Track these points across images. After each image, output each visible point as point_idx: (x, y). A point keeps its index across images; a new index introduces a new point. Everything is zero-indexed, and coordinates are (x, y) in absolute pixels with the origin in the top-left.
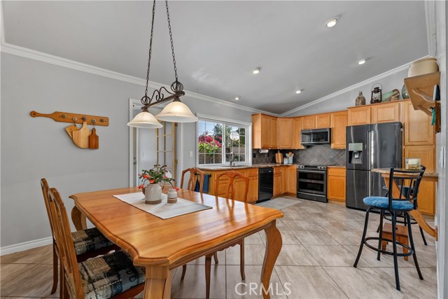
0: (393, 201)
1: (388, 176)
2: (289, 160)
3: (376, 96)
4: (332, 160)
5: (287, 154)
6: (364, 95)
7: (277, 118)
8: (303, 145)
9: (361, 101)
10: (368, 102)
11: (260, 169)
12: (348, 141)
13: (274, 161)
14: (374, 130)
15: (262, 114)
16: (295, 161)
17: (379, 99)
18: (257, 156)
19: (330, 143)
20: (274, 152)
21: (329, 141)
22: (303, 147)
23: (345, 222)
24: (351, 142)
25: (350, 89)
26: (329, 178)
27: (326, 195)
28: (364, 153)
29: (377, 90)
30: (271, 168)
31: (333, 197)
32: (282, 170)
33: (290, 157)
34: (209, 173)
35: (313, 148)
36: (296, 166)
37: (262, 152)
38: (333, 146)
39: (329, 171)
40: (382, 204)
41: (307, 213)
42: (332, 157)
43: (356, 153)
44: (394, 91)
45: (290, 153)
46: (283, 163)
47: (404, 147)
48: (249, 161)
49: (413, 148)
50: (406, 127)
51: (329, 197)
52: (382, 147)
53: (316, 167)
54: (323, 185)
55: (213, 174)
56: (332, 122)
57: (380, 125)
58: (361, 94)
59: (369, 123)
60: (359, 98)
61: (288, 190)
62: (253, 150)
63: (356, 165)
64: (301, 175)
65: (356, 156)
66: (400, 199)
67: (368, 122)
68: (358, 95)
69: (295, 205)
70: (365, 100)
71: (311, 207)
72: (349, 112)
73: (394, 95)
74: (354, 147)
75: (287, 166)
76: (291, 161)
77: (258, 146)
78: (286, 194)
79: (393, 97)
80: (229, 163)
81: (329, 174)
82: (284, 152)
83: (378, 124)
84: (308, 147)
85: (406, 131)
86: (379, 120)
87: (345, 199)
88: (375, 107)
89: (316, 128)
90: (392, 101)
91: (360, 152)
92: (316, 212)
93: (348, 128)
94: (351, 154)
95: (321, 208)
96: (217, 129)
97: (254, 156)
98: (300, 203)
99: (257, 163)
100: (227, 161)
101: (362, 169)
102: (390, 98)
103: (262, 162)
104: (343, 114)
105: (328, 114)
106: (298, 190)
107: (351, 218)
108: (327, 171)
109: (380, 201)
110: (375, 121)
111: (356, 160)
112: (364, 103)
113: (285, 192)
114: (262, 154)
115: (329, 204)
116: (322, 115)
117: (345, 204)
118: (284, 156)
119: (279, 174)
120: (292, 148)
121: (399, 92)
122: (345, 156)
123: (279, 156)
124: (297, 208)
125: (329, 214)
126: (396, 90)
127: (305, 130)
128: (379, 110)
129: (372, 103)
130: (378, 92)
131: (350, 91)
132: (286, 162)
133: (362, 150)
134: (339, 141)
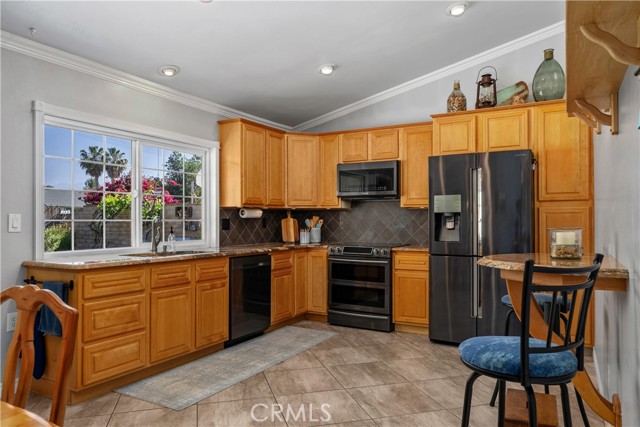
0: (531, 356)
1: (520, 278)
2: (312, 235)
3: (487, 92)
4: (402, 234)
5: (307, 221)
6: (463, 90)
7: (284, 133)
8: (343, 198)
9: (458, 103)
10: (471, 105)
11: (233, 259)
12: (433, 190)
13: (278, 237)
14: (482, 166)
15: (243, 121)
16: (325, 237)
17: (492, 100)
18: (233, 226)
19: (398, 196)
20: (276, 215)
21: (394, 192)
22: (341, 205)
23: (425, 382)
24: (440, 194)
25: (437, 77)
26: (397, 274)
27: (391, 315)
28: (464, 218)
29: (487, 81)
30: (266, 257)
31: (404, 319)
32: (293, 259)
33: (315, 226)
34: (68, 278)
35: (365, 206)
36: (326, 249)
37: (247, 214)
38: (404, 202)
39: (397, 258)
40: (505, 364)
41: (344, 366)
42: (403, 226)
43: (449, 217)
44: (518, 85)
45: (315, 218)
46: (298, 242)
47: (537, 204)
48: (210, 239)
49: (553, 207)
50: (542, 161)
51: (397, 318)
52: (497, 206)
53: (369, 250)
54: (383, 291)
55: (79, 279)
56: (401, 148)
57: (493, 156)
58: (457, 87)
59: (474, 151)
60: (454, 96)
61: (310, 307)
62: (223, 210)
63: (450, 244)
64: (337, 270)
65: (450, 225)
66: (548, 349)
67: (472, 150)
68: (451, 90)
69: (320, 346)
70: (464, 101)
71: (355, 349)
72: (436, 127)
73: (519, 93)
74: (444, 203)
75: (307, 249)
76: (317, 237)
77: (234, 200)
78: (306, 317)
79: (517, 98)
80: (148, 247)
81: (397, 266)
82: (302, 215)
83: (490, 153)
84: (355, 203)
85: (542, 169)
86: (492, 145)
87: (426, 321)
88: (484, 116)
89: (370, 160)
90: (515, 104)
91: (456, 215)
92: (365, 360)
93: (433, 161)
94: (439, 219)
95: (378, 346)
96: (174, 163)
97: (225, 225)
98: (331, 339)
99: (234, 242)
100: (146, 238)
101: (461, 254)
102: (512, 99)
103: (245, 241)
104: (421, 129)
105: (393, 128)
106: (330, 306)
107: (438, 370)
108: (391, 260)
109: (499, 355)
110: (484, 148)
111: (450, 233)
112: (463, 106)
113: (303, 310)
114: (247, 219)
115: (395, 336)
116: (381, 131)
117: (427, 332)
118: (302, 226)
119: (286, 269)
120: (319, 207)
121: (527, 88)
122: (427, 226)
123: (289, 225)
124: (322, 354)
125: (394, 364)
126: (522, 83)
127: (346, 164)
128: (492, 123)
129: (478, 106)
130: (489, 84)
131: (436, 81)
132: (304, 240)
133: (459, 210)
134: (415, 191)
